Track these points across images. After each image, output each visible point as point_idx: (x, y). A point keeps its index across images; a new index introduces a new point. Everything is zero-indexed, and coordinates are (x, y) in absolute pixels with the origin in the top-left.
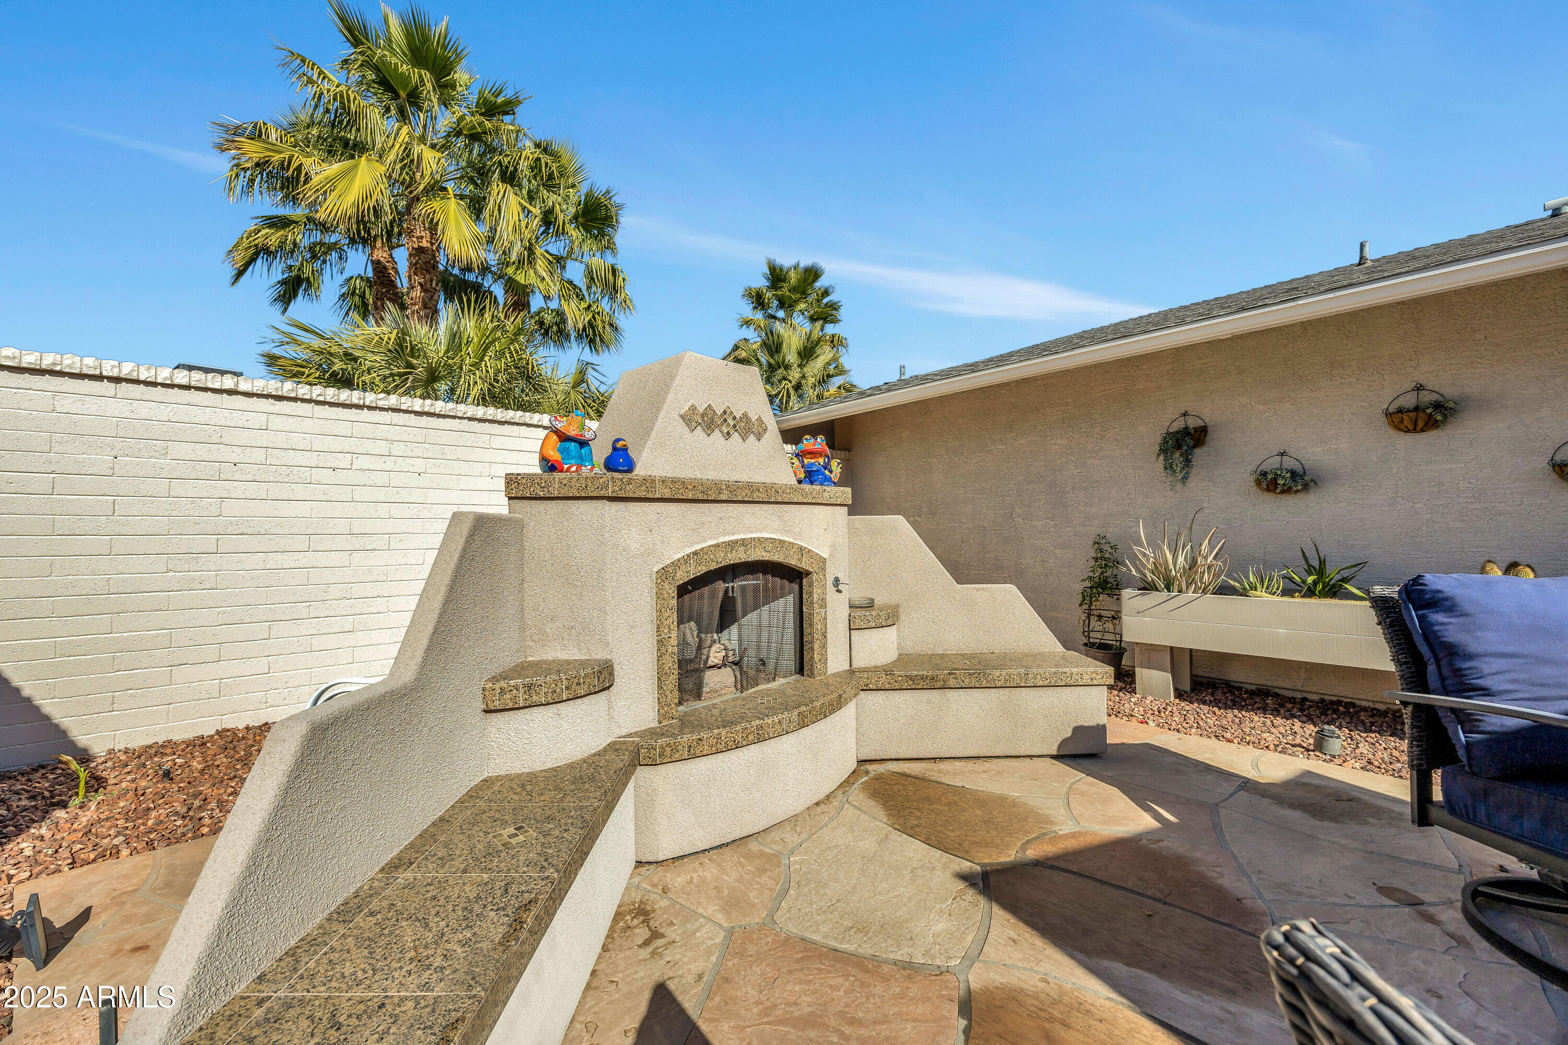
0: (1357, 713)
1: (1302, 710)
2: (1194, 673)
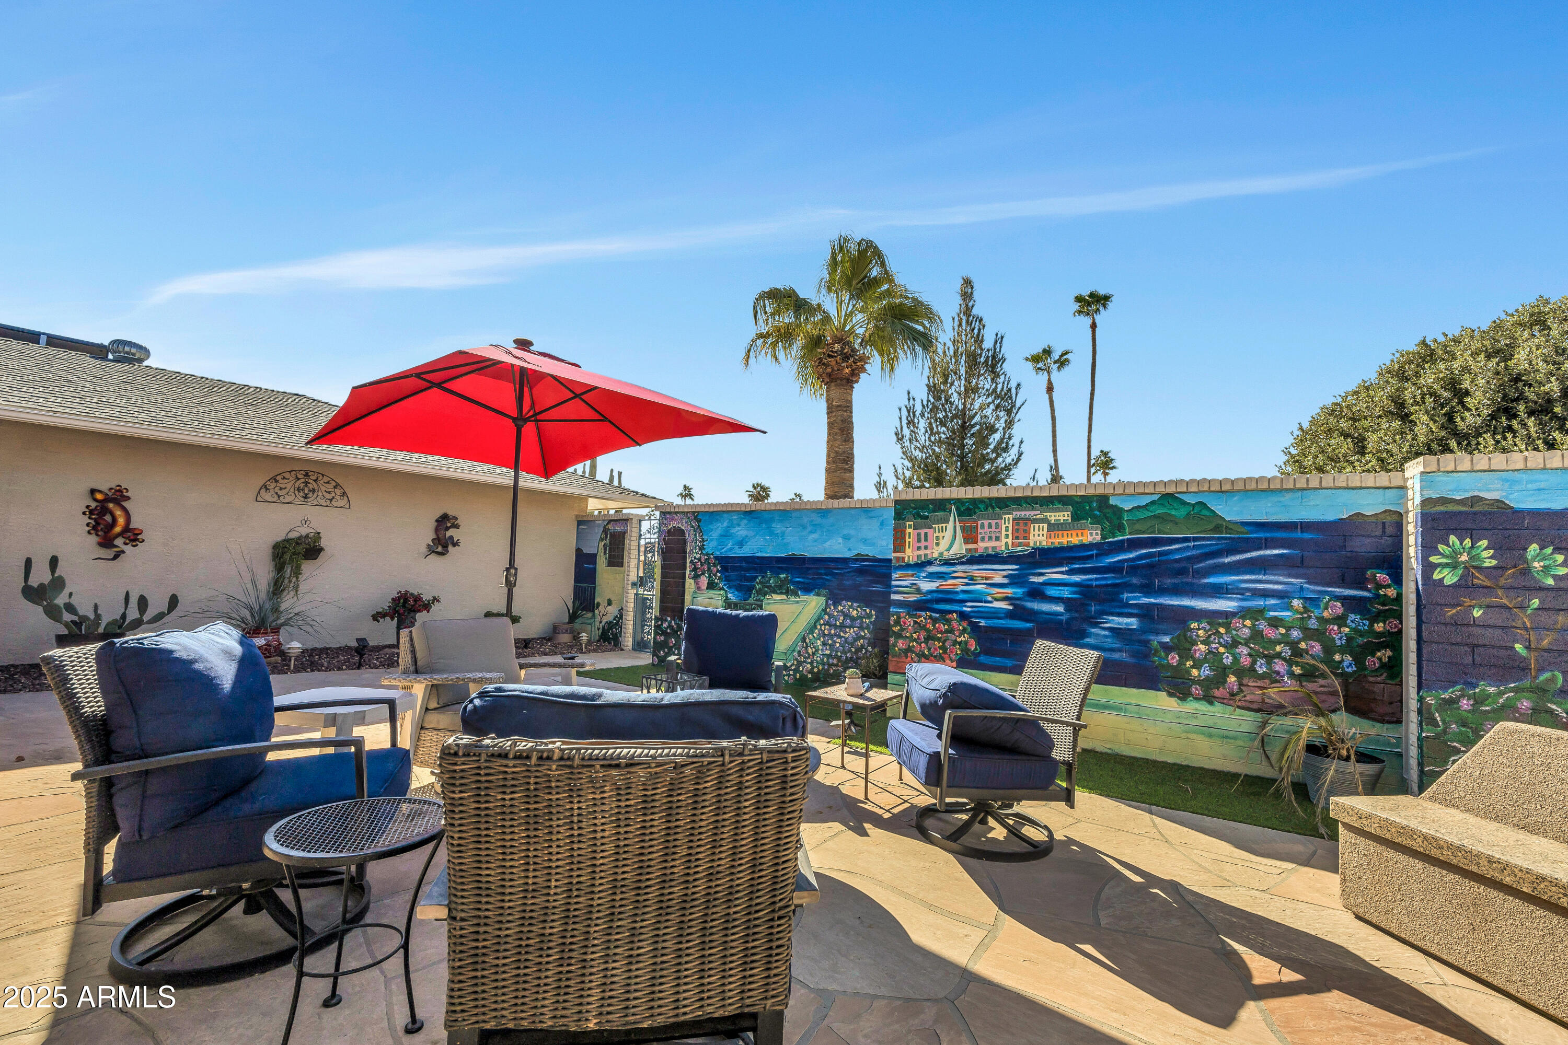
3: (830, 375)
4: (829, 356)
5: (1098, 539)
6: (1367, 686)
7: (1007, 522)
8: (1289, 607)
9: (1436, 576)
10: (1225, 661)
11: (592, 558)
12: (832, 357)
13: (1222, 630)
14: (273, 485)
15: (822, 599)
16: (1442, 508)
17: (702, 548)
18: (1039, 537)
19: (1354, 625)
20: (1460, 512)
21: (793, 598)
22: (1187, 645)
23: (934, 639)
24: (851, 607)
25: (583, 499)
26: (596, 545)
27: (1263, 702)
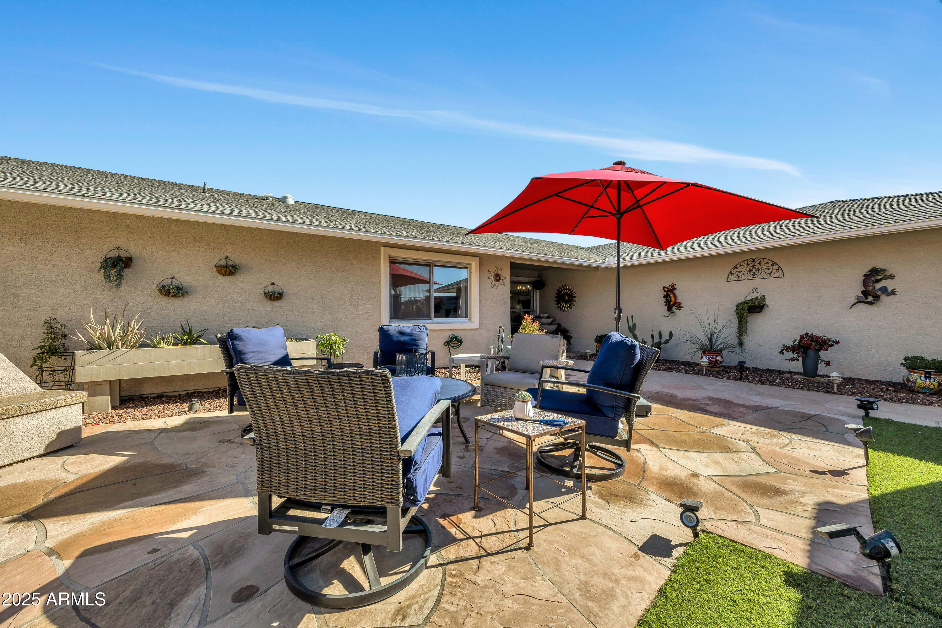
0: (202, 395)
1: (180, 399)
2: (121, 395)
14: (735, 271)
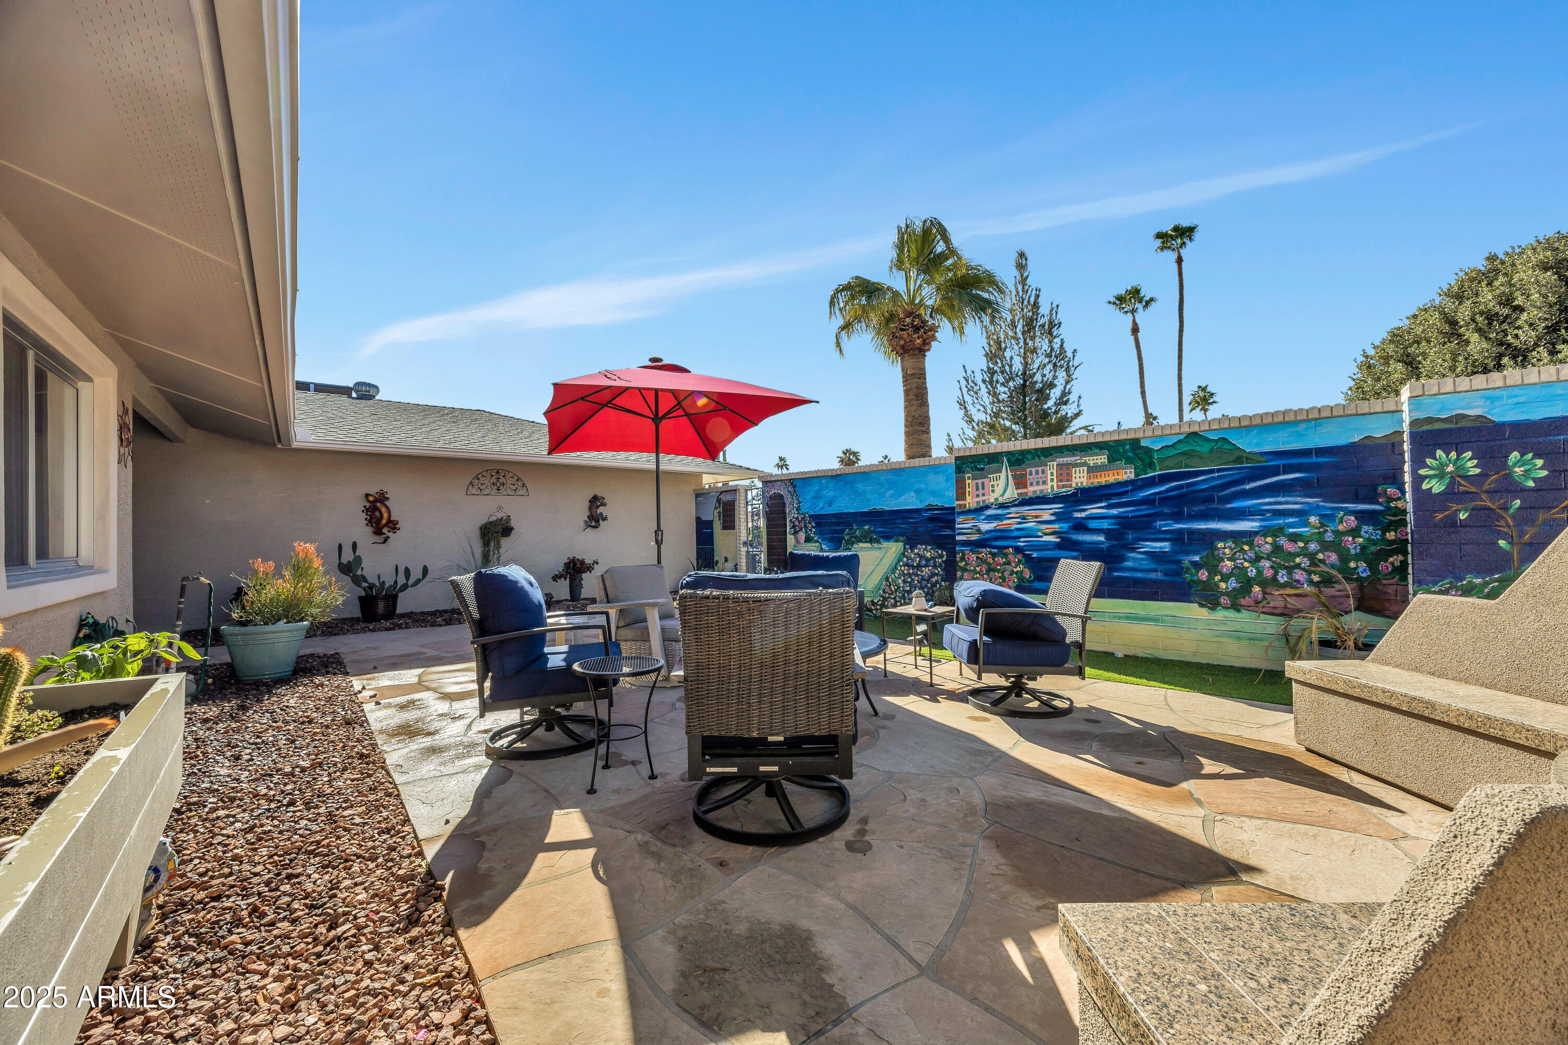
3: (903, 347)
4: (902, 330)
5: (1132, 476)
6: (1380, 588)
7: (1052, 468)
8: (1306, 524)
9: (1425, 486)
10: (1249, 574)
11: (710, 524)
12: (904, 330)
13: (1246, 548)
14: (476, 482)
15: (900, 545)
16: (1429, 427)
17: (798, 509)
18: (1080, 479)
19: (1367, 536)
20: (1446, 430)
21: (876, 545)
22: (1216, 563)
23: (994, 570)
24: (925, 549)
25: (699, 475)
26: (711, 513)
27: (1286, 607)
